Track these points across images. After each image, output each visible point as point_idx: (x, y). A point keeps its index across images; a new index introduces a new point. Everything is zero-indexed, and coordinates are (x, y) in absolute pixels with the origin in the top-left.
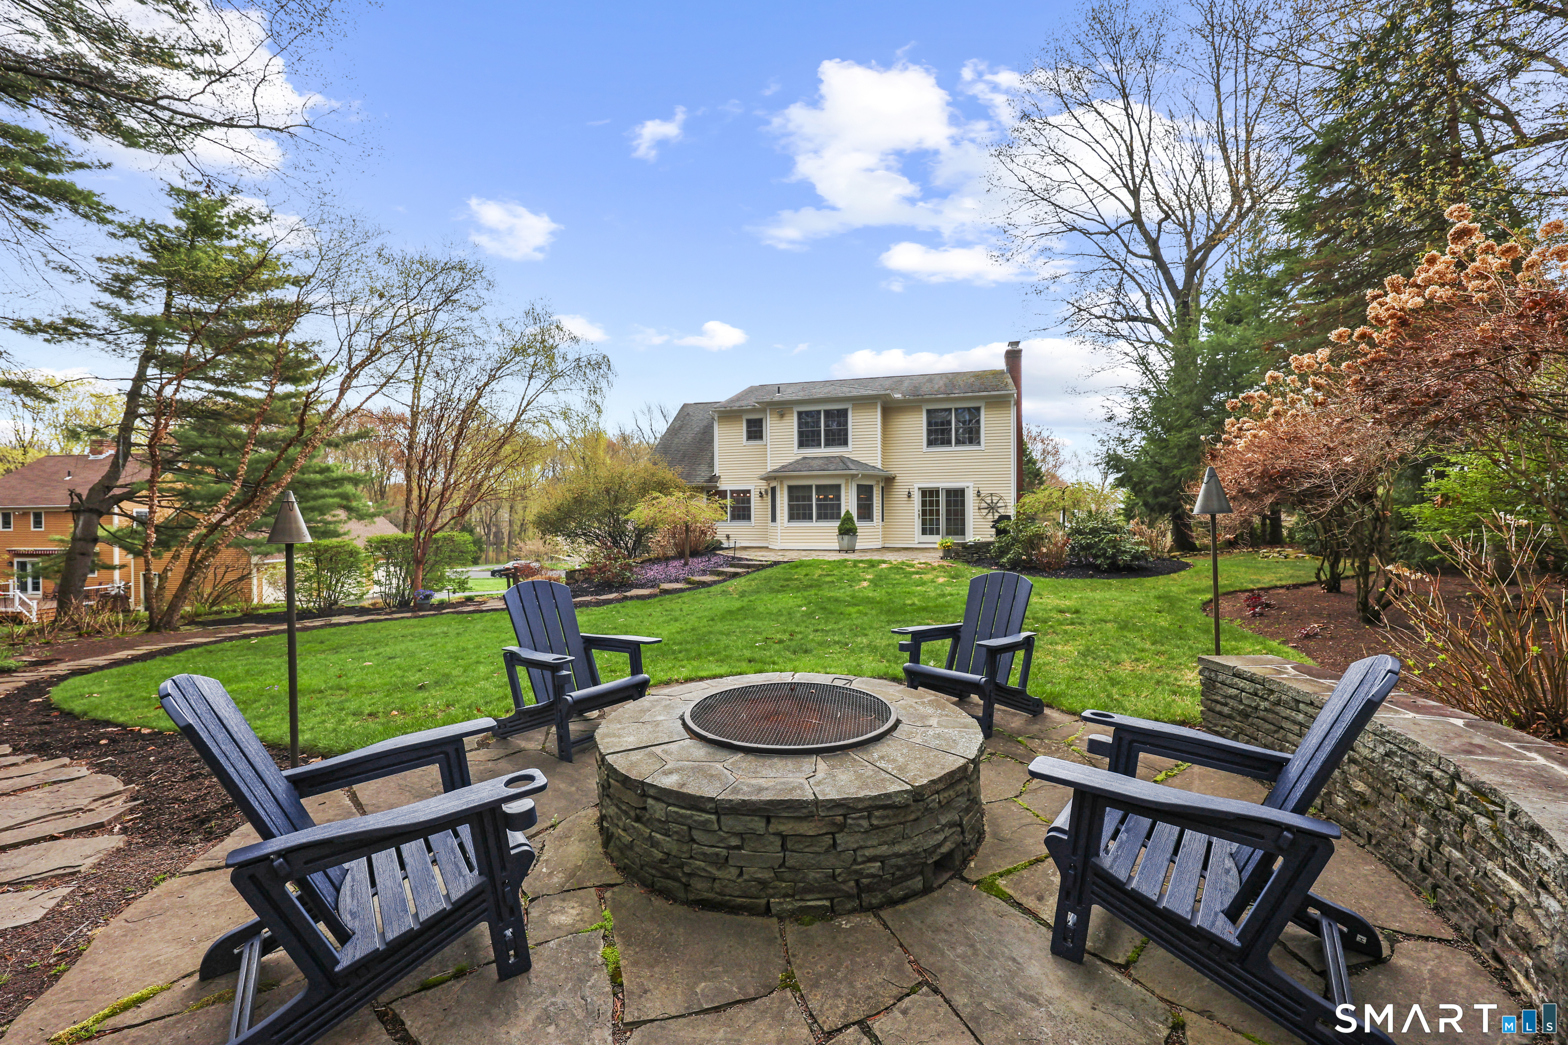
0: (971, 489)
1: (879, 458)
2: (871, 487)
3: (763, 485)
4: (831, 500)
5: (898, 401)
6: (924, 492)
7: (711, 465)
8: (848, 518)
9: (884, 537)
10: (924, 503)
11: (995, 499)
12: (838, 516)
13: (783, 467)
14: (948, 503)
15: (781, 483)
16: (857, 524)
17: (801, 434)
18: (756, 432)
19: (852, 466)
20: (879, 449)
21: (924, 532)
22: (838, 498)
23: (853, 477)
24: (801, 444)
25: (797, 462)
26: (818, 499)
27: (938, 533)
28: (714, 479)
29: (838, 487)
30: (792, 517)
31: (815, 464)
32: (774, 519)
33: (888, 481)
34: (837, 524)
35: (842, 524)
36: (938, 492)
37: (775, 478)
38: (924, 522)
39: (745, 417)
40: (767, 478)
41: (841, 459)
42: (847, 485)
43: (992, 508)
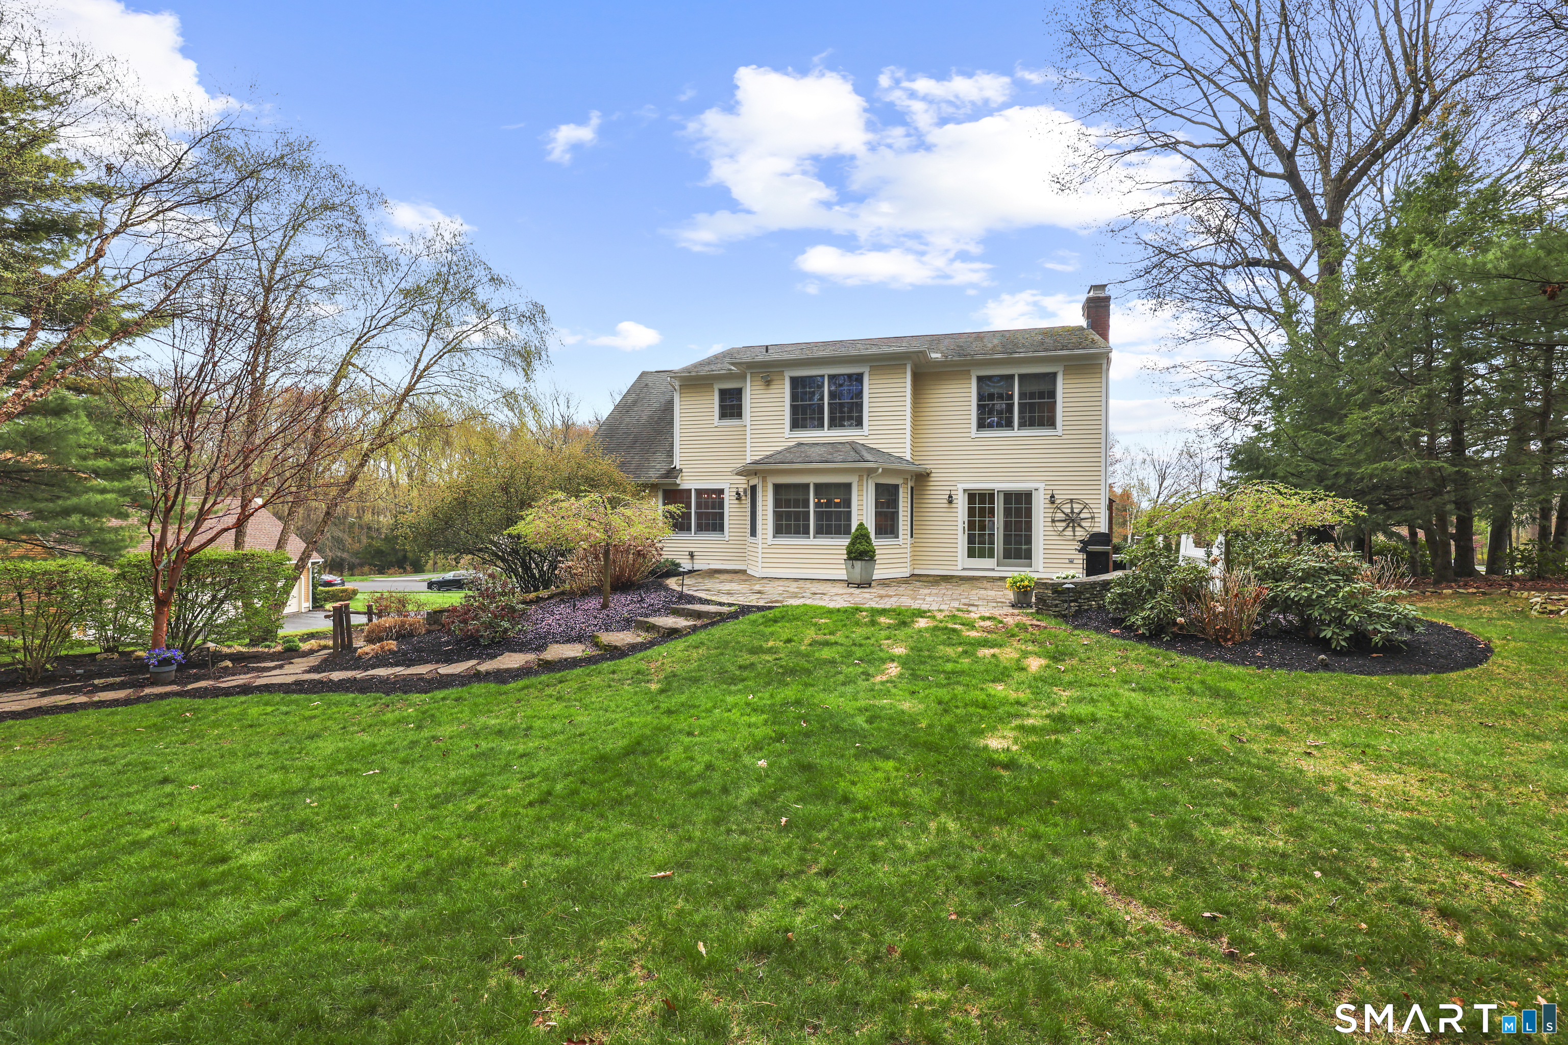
0: (1042, 492)
1: (908, 446)
2: (896, 487)
3: (742, 483)
4: (837, 505)
5: (937, 363)
6: (972, 496)
7: (670, 454)
8: (862, 535)
9: (915, 559)
10: (971, 512)
11: (1077, 508)
12: (847, 531)
13: (768, 457)
14: (1007, 512)
15: (764, 480)
16: (876, 542)
17: (794, 409)
18: (732, 407)
19: (868, 456)
20: (908, 431)
21: (971, 554)
22: (848, 503)
23: (870, 472)
24: (797, 424)
25: (788, 449)
26: (817, 505)
27: (991, 555)
28: (673, 472)
29: (848, 486)
30: (779, 530)
31: (815, 453)
32: (753, 533)
33: (921, 479)
34: (845, 541)
35: (853, 543)
36: (992, 495)
37: (755, 473)
38: (971, 540)
39: (717, 387)
40: (747, 472)
41: (853, 446)
42: (860, 485)
43: (1072, 521)
